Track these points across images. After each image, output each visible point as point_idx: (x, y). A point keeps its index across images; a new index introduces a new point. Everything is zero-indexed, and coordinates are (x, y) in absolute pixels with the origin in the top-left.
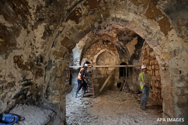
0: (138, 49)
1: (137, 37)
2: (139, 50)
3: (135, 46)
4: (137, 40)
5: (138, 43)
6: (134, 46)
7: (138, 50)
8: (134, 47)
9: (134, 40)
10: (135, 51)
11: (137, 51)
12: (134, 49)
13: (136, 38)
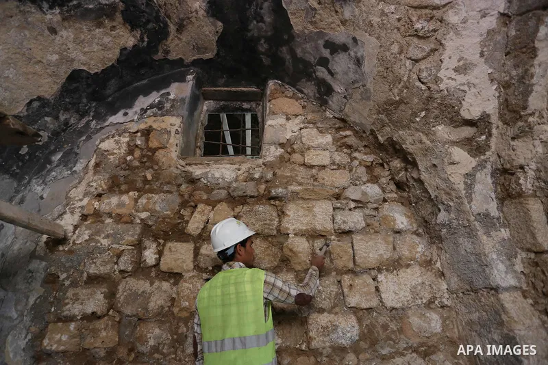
0: (66, 110)
1: (142, 39)
2: (66, 123)
3: (75, 76)
4: (117, 51)
5: (108, 74)
6: (64, 72)
7: (62, 118)
8: (54, 75)
9: (107, 40)
10: (36, 104)
11: (57, 118)
12: (49, 88)
13: (130, 41)
